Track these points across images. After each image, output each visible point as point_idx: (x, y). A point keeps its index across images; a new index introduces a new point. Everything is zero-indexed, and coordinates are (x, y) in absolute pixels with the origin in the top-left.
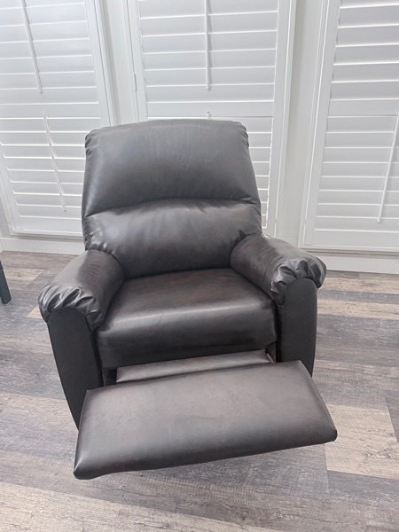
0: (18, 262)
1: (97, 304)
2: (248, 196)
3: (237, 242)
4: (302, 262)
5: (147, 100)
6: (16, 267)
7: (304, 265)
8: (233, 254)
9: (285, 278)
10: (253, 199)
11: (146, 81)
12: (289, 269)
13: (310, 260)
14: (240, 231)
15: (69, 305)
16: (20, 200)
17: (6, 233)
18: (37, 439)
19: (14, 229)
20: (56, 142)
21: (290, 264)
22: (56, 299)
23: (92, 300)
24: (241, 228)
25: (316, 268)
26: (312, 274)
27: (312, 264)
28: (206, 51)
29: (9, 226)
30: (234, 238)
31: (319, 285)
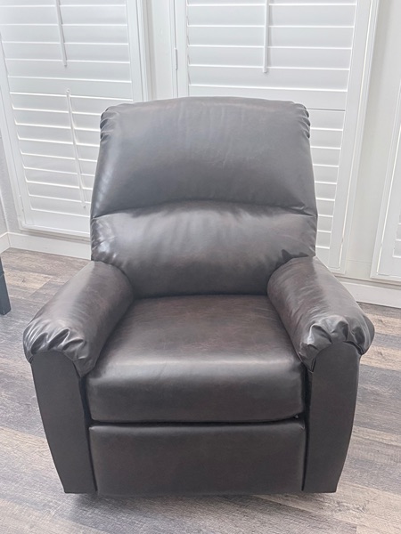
0: (25, 264)
1: (87, 349)
2: (301, 204)
3: (278, 265)
4: (342, 324)
5: (189, 82)
6: (22, 269)
7: (343, 326)
8: (270, 281)
9: (317, 341)
10: (307, 208)
11: (189, 60)
12: (323, 331)
13: (352, 322)
14: (284, 251)
15: (55, 348)
16: (33, 189)
17: (15, 226)
18: (17, 482)
19: (23, 223)
20: (78, 125)
21: (326, 323)
22: (42, 338)
23: (81, 344)
24: (285, 248)
25: (359, 332)
26: (353, 340)
27: (354, 327)
28: (264, 26)
29: (18, 219)
30: (275, 259)
31: (362, 352)
